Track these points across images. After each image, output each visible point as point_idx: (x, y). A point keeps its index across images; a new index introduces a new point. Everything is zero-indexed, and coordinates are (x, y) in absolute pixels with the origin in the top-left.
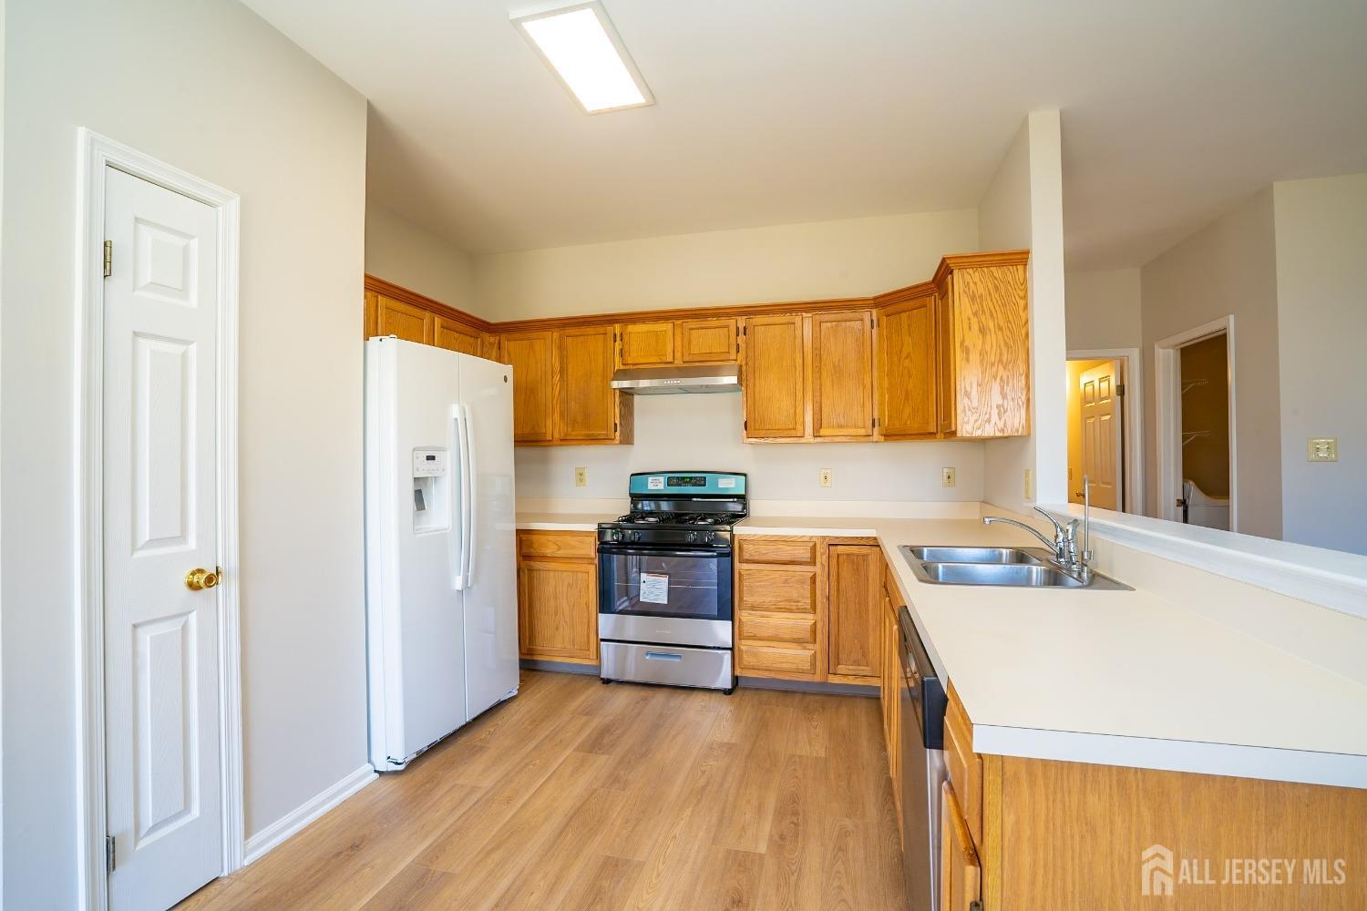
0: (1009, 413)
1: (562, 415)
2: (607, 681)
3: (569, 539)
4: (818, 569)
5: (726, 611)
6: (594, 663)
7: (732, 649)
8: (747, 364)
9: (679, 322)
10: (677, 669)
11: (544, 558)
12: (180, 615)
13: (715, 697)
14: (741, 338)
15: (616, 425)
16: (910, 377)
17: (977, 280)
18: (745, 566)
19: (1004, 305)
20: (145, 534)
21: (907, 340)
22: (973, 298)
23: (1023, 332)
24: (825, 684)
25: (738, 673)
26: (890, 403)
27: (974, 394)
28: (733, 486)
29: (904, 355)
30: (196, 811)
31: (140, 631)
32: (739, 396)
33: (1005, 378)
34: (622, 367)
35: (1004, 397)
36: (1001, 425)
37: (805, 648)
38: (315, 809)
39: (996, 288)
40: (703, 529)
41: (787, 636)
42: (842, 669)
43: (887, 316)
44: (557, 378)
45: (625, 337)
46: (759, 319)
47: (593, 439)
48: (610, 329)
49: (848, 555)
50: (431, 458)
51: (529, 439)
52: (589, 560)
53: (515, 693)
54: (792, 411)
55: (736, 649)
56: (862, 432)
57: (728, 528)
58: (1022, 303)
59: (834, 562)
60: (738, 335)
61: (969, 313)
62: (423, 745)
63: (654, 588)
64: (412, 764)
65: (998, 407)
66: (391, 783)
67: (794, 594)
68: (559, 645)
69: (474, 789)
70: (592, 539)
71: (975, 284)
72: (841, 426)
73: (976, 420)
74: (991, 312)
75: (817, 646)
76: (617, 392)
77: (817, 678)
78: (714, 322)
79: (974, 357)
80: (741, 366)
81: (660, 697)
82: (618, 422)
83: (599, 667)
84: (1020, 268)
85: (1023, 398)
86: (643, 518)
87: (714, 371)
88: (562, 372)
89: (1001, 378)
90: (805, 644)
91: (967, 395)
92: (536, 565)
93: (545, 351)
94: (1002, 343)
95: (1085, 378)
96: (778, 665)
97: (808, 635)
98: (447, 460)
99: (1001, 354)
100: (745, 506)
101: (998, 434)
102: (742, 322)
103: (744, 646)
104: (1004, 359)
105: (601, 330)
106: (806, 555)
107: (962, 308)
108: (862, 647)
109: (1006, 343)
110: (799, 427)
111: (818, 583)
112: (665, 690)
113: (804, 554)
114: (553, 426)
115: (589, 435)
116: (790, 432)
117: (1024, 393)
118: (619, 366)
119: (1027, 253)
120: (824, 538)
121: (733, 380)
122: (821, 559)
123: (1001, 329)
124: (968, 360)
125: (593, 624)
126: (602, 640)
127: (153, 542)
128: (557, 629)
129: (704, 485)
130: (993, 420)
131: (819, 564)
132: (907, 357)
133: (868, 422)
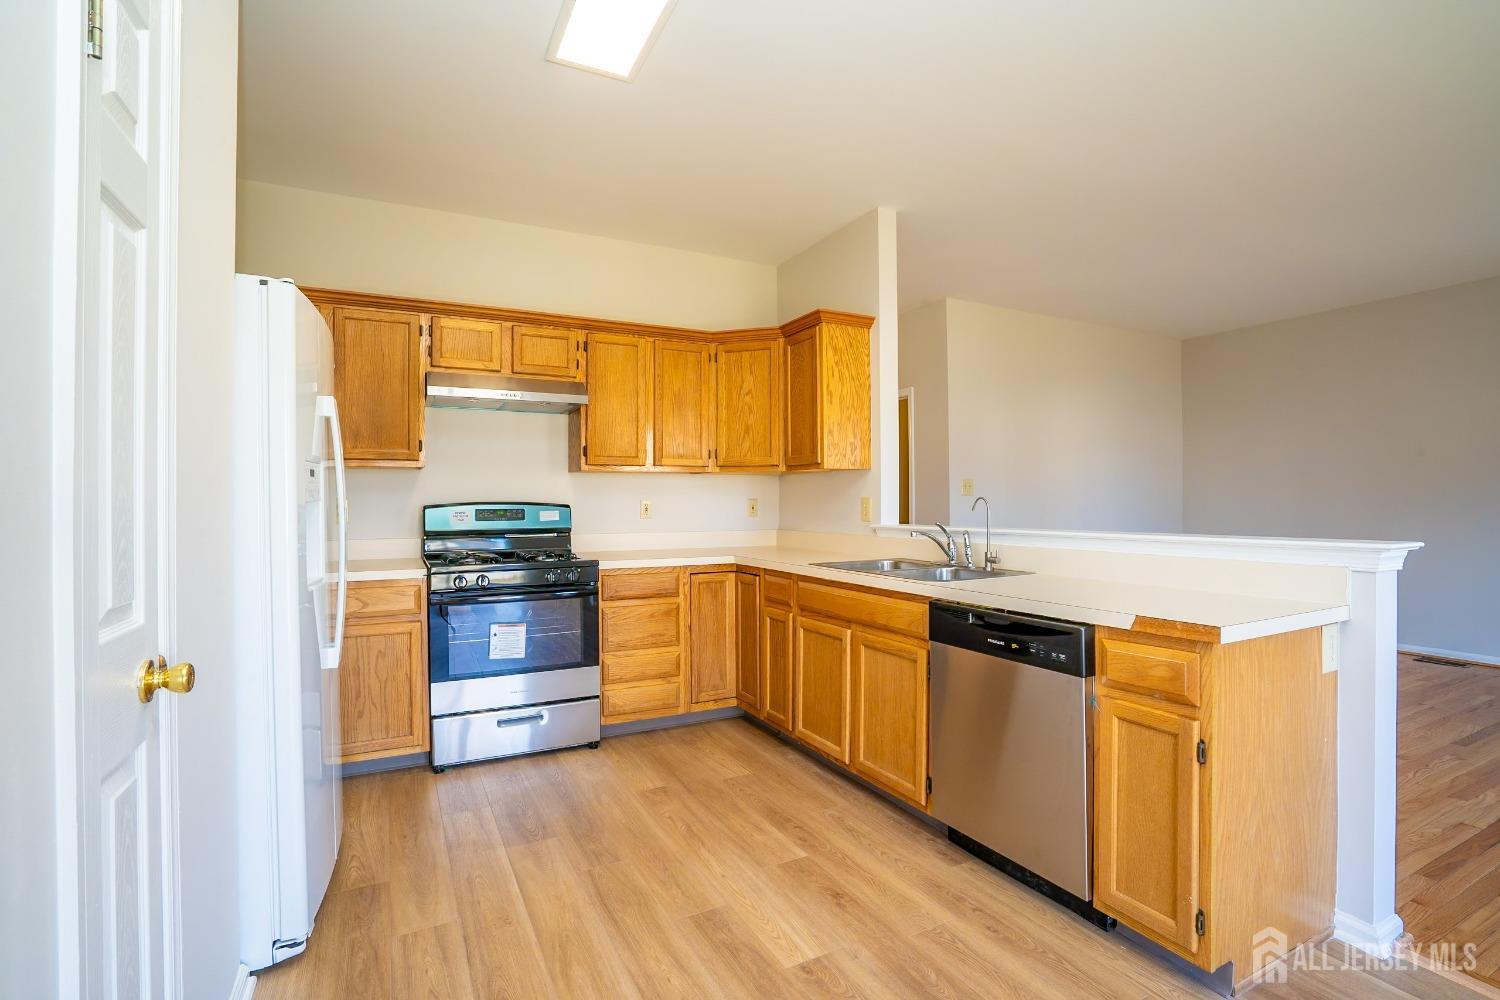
0: (858, 450)
2: (440, 770)
3: (381, 591)
4: (681, 599)
5: (591, 656)
9: (510, 324)
14: (580, 354)
15: (420, 442)
16: (751, 412)
17: (839, 335)
18: (609, 604)
19: (855, 358)
21: (749, 379)
22: (835, 349)
23: (867, 384)
24: (688, 715)
25: (608, 721)
26: (728, 436)
27: (836, 430)
29: (745, 391)
34: (432, 369)
35: (855, 436)
36: (852, 460)
37: (669, 682)
39: (851, 344)
41: (652, 673)
42: (704, 696)
43: (726, 352)
45: (435, 331)
46: (601, 336)
48: (415, 317)
49: (708, 583)
50: (312, 474)
52: (413, 616)
54: (634, 439)
56: (699, 463)
58: (866, 359)
59: (695, 591)
60: (577, 350)
63: (508, 641)
65: (851, 444)
67: (661, 628)
70: (417, 589)
71: (837, 337)
72: (681, 457)
73: (837, 455)
74: (847, 363)
75: (681, 678)
77: (680, 711)
78: (549, 331)
79: (836, 400)
82: (423, 439)
83: (431, 753)
85: (868, 438)
89: (853, 420)
90: (669, 678)
94: (854, 391)
96: (646, 705)
97: (672, 669)
99: (853, 400)
101: (850, 468)
102: (583, 335)
103: (611, 691)
104: (855, 405)
105: (402, 317)
106: (670, 587)
108: (720, 671)
110: (642, 456)
111: (681, 615)
113: (667, 585)
116: (631, 459)
117: (868, 434)
118: (427, 367)
119: (872, 319)
120: (686, 567)
122: (684, 590)
123: (853, 378)
124: (831, 402)
125: (422, 698)
126: (438, 716)
129: (523, 518)
130: (847, 456)
131: (682, 596)
132: (747, 394)
133: (705, 454)
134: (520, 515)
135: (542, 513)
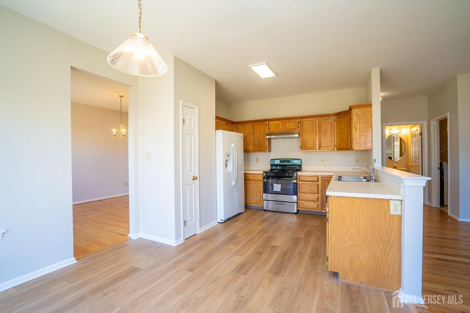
0: (367, 144)
1: (253, 145)
2: (265, 210)
3: (256, 175)
5: (295, 193)
6: (262, 206)
7: (297, 203)
8: (301, 131)
9: (283, 121)
10: (282, 208)
11: (250, 180)
12: (191, 185)
13: (293, 215)
14: (299, 125)
15: (267, 147)
17: (358, 111)
19: (366, 117)
20: (188, 170)
21: (343, 125)
22: (357, 116)
23: (371, 124)
24: (321, 212)
25: (298, 209)
26: (339, 140)
27: (358, 139)
28: (297, 162)
29: (342, 129)
30: (194, 221)
31: (187, 186)
32: (299, 140)
33: (366, 135)
34: (268, 132)
35: (366, 140)
36: (365, 147)
37: (316, 203)
38: (213, 224)
39: (364, 113)
40: (290, 173)
41: (311, 200)
43: (338, 118)
44: (252, 135)
45: (269, 125)
46: (303, 120)
47: (261, 151)
48: (265, 123)
49: (327, 179)
50: (228, 156)
51: (246, 151)
52: (261, 180)
53: (244, 211)
54: (313, 143)
55: (298, 203)
56: (332, 148)
57: (296, 173)
58: (370, 116)
59: (323, 181)
60: (298, 124)
61: (356, 119)
62: (228, 217)
63: (277, 187)
64: (225, 221)
65: (364, 142)
66: (221, 225)
67: (313, 189)
68: (253, 202)
69: (239, 226)
70: (262, 176)
71: (358, 112)
72: (326, 147)
73: (358, 146)
74: (362, 119)
75: (319, 203)
76: (267, 139)
77: (319, 211)
78: (292, 121)
79: (358, 130)
80: (299, 132)
81: (278, 214)
82: (267, 146)
83: (263, 207)
84: (370, 108)
85: (371, 140)
86: (274, 170)
87: (293, 133)
88: (253, 134)
89: (365, 135)
91: (356, 140)
92: (248, 182)
93: (249, 128)
94: (365, 126)
95: (412, 130)
96: (309, 207)
97: (316, 200)
98: (231, 156)
99: (365, 129)
100: (301, 168)
101: (364, 149)
102: (299, 120)
103: (300, 202)
104: (366, 130)
105: (263, 123)
106: (316, 180)
107: (355, 118)
109: (366, 127)
110: (315, 147)
111: (319, 187)
112: (279, 213)
113: (315, 179)
114: (251, 147)
115: (260, 150)
116: (312, 148)
117: (371, 139)
118: (267, 132)
119: (371, 104)
120: (321, 175)
121: (297, 136)
122: (320, 181)
123: (365, 123)
124: (356, 131)
125: (262, 196)
126: (264, 200)
127: (189, 171)
128: (253, 197)
129: (290, 162)
130: (363, 146)
131: (319, 182)
132: (343, 129)
133: (333, 146)
134: (289, 162)
135: (294, 161)
